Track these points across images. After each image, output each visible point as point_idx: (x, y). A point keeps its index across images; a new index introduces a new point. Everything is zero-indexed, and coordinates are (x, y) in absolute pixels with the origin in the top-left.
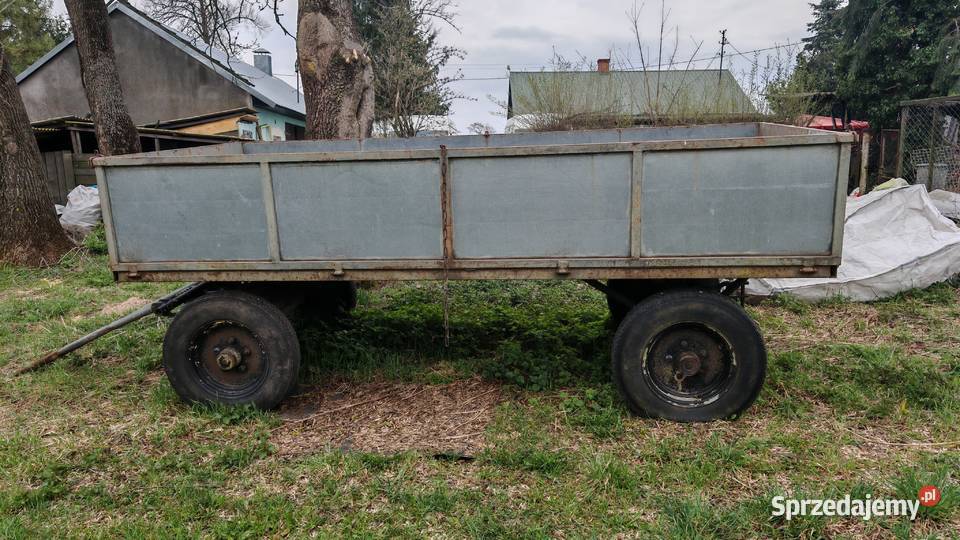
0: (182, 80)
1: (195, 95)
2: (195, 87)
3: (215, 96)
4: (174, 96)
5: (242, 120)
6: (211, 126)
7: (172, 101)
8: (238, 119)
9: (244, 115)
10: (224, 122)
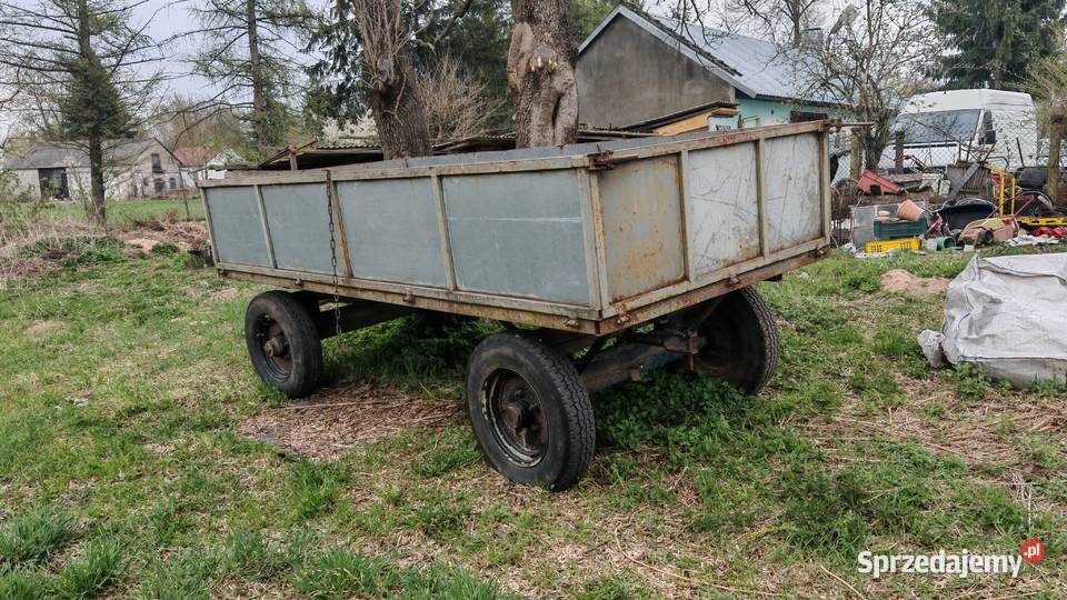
0: (671, 77)
1: (681, 92)
2: (682, 83)
3: (699, 91)
4: (662, 94)
5: (716, 115)
6: (683, 123)
7: (660, 100)
8: (710, 114)
9: (719, 108)
10: (696, 118)
